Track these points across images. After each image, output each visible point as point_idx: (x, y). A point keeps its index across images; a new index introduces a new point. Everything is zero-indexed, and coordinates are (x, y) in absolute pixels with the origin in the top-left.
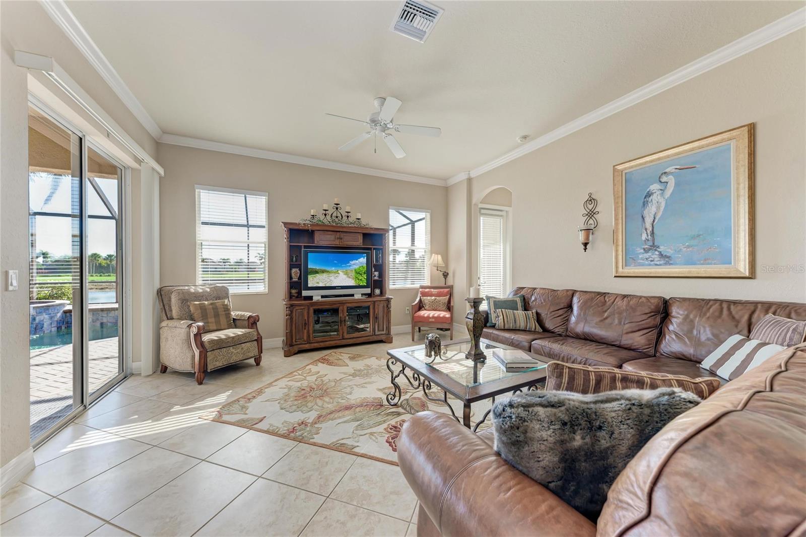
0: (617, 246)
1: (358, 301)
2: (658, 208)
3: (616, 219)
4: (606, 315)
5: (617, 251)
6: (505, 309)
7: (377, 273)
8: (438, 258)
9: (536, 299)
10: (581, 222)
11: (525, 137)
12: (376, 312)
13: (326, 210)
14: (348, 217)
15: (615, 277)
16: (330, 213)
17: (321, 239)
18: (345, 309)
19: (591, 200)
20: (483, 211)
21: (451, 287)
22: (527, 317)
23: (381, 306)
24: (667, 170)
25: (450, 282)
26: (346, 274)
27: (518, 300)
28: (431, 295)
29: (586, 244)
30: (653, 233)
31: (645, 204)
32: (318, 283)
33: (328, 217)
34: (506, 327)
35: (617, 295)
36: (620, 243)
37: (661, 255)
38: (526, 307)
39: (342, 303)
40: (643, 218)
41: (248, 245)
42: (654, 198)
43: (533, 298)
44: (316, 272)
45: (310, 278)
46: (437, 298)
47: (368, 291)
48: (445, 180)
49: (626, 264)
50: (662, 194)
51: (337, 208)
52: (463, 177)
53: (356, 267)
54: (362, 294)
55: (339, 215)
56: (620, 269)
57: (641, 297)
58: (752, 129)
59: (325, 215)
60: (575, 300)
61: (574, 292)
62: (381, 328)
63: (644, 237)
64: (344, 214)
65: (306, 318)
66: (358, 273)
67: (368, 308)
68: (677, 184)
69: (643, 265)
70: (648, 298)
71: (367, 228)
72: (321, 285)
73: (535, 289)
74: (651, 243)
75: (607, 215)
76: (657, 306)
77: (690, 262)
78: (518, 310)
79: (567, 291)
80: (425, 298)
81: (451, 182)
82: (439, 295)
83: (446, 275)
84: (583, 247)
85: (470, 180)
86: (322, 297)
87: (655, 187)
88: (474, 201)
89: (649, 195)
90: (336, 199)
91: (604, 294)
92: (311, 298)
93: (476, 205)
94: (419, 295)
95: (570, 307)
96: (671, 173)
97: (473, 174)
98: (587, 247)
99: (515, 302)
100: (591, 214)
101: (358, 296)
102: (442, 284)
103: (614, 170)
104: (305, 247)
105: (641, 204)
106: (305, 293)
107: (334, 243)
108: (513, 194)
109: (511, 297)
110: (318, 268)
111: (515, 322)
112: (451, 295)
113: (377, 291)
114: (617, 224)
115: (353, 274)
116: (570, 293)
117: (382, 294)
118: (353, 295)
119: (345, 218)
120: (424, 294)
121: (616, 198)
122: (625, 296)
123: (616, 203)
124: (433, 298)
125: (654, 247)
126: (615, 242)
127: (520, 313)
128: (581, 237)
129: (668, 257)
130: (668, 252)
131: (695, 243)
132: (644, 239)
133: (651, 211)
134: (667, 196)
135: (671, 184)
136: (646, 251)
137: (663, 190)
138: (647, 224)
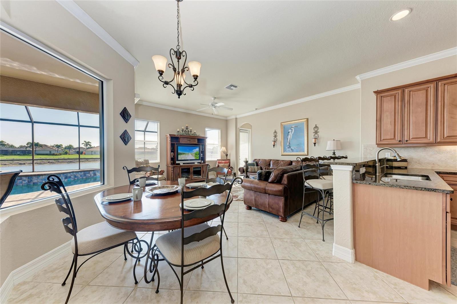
0: (282, 146)
1: (197, 165)
2: (291, 136)
3: (281, 139)
4: (278, 166)
5: (282, 148)
6: (251, 166)
7: (202, 154)
8: (224, 149)
9: (260, 163)
10: (273, 138)
11: (256, 109)
12: (203, 169)
13: (183, 129)
14: (191, 132)
15: (282, 155)
16: (184, 130)
17: (182, 141)
18: (193, 168)
19: (275, 132)
20: (241, 131)
21: (229, 160)
22: (258, 168)
23: (205, 167)
24: (292, 126)
25: (228, 158)
26: (192, 155)
27: (255, 163)
28: (222, 163)
29: (274, 145)
30: (290, 143)
31: (288, 135)
32: (182, 158)
33: (184, 132)
34: (252, 172)
35: (281, 160)
36: (282, 145)
37: (291, 149)
38: (257, 165)
39: (192, 166)
40: (288, 139)
41: (145, 142)
42: (290, 133)
43: (259, 162)
44: (181, 154)
45: (179, 156)
46: (225, 164)
47: (200, 161)
48: (226, 117)
49: (284, 152)
50: (291, 133)
51: (187, 128)
52: (234, 117)
53: (195, 152)
54: (198, 163)
55: (188, 131)
56: (282, 153)
57: (286, 161)
58: (308, 119)
59: (183, 131)
60: (271, 162)
61: (271, 160)
62: (205, 176)
63: (288, 144)
64: (190, 131)
65: (179, 172)
66: (196, 154)
67: (201, 167)
68: (295, 131)
69: (287, 152)
70: (288, 161)
71: (199, 137)
72: (183, 159)
73: (260, 159)
74: (289, 146)
75: (280, 137)
76: (290, 163)
77: (297, 151)
78: (255, 166)
79: (269, 160)
80: (220, 164)
81: (229, 118)
82: (225, 163)
83: (227, 155)
84: (273, 146)
85: (236, 119)
86: (184, 164)
87: (290, 131)
88: (238, 127)
89: (289, 132)
90: (187, 125)
91: (278, 160)
92: (179, 164)
93: (239, 128)
94: (217, 163)
95: (270, 165)
96: (293, 128)
97: (238, 117)
98: (275, 146)
99: (254, 164)
100: (275, 136)
101: (196, 164)
102: (225, 159)
103: (281, 124)
104: (177, 144)
105: (287, 135)
106: (177, 162)
107: (187, 142)
108: (252, 127)
109: (252, 162)
110: (182, 152)
111: (254, 170)
112: (230, 163)
113: (202, 162)
114: (282, 140)
115: (194, 154)
116: (270, 160)
117: (204, 162)
118: (194, 163)
119: (190, 132)
120: (219, 163)
121: (282, 132)
122: (283, 161)
123: (281, 134)
124: (223, 164)
125: (290, 147)
126: (281, 145)
127: (256, 167)
128: (273, 143)
129: (293, 150)
130: (293, 149)
131: (298, 146)
132: (288, 145)
133: (289, 137)
134: (293, 133)
135: (293, 130)
136: (288, 148)
137: (292, 132)
138: (289, 141)
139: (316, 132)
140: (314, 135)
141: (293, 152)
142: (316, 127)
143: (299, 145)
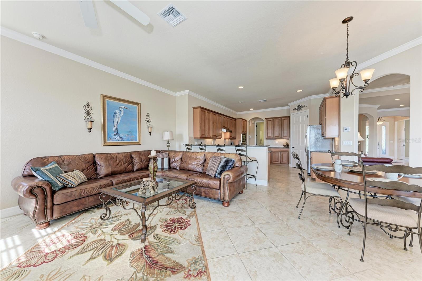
2: (119, 119)
19: (88, 106)
24: (122, 106)
29: (90, 129)
30: (117, 128)
31: (114, 116)
37: (120, 137)
40: (114, 122)
42: (117, 115)
49: (108, 140)
56: (105, 142)
58: (140, 105)
69: (114, 141)
74: (116, 132)
77: (128, 140)
87: (117, 111)
89: (115, 113)
96: (122, 108)
98: (91, 131)
100: (88, 113)
125: (118, 134)
129: (122, 138)
130: (122, 136)
131: (129, 134)
132: (114, 130)
133: (116, 120)
134: (121, 116)
135: (123, 112)
136: (115, 135)
137: (120, 113)
138: (115, 125)
139: (148, 121)
140: (147, 124)
141: (122, 140)
142: (148, 115)
143: (130, 132)
